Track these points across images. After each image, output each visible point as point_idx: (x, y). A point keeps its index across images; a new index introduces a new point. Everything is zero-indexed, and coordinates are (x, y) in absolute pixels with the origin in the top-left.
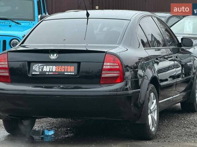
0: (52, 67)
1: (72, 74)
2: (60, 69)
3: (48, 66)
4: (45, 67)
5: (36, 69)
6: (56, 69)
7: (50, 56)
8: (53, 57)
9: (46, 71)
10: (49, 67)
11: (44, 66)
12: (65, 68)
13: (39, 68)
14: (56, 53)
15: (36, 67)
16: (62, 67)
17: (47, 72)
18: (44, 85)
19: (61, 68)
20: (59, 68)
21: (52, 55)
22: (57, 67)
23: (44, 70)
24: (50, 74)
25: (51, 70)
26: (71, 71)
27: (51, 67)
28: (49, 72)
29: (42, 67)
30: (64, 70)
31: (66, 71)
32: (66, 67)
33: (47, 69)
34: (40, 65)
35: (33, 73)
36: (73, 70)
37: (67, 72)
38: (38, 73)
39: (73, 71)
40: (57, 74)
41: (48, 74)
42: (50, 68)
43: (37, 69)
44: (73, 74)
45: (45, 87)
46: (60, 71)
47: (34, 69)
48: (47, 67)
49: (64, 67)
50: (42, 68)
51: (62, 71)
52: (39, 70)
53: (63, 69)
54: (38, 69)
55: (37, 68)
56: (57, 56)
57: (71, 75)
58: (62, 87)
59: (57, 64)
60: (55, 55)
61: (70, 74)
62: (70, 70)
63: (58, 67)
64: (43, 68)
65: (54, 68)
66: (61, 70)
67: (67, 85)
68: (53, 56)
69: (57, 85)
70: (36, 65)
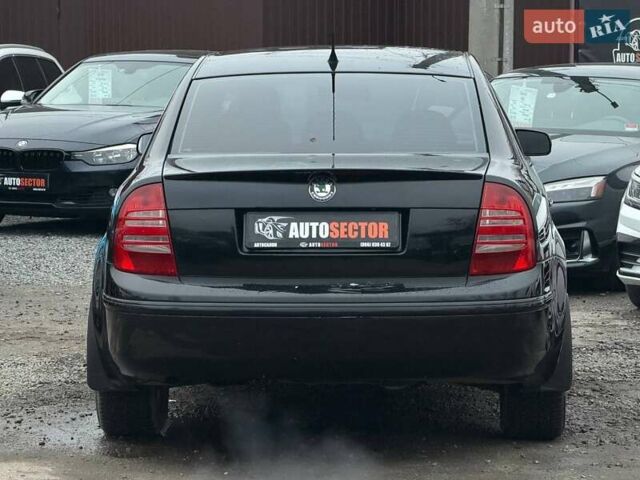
0: (317, 224)
1: (383, 245)
2: (343, 230)
3: (304, 221)
4: (294, 225)
5: (265, 233)
6: (330, 231)
7: (312, 190)
8: (323, 193)
9: (297, 236)
10: (307, 224)
11: (289, 222)
12: (360, 227)
13: (275, 231)
14: (328, 183)
15: (264, 227)
16: (351, 225)
17: (301, 240)
18: (297, 283)
19: (346, 227)
20: (339, 229)
21: (316, 189)
22: (332, 224)
23: (291, 236)
24: (312, 248)
25: (314, 236)
26: (381, 236)
27: (314, 225)
28: (310, 239)
29: (285, 225)
30: (356, 233)
31: (363, 236)
32: (363, 225)
33: (300, 230)
34: (276, 218)
35: (256, 245)
36: (387, 233)
37: (367, 239)
38: (275, 245)
39: (386, 236)
40: (335, 248)
41: (308, 248)
42: (311, 228)
43: (268, 233)
44: (388, 245)
45: (302, 290)
46: (343, 236)
47: (257, 231)
48: (302, 224)
49: (355, 224)
50: (285, 228)
51: (351, 235)
52: (275, 235)
53: (354, 230)
54: (271, 232)
55: (267, 227)
56: (332, 190)
57: (380, 248)
58: (356, 287)
59: (331, 215)
60: (328, 187)
61: (377, 245)
62: (377, 234)
63: (337, 225)
64: (288, 229)
65: (323, 229)
66: (346, 233)
67: (370, 282)
68: (321, 191)
69: (340, 282)
70: (265, 220)
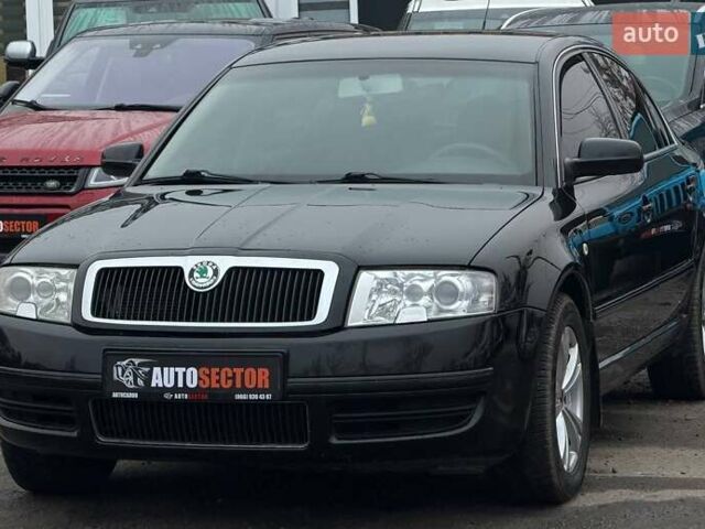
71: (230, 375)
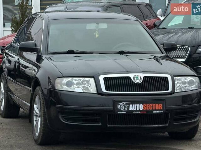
71: (152, 106)
